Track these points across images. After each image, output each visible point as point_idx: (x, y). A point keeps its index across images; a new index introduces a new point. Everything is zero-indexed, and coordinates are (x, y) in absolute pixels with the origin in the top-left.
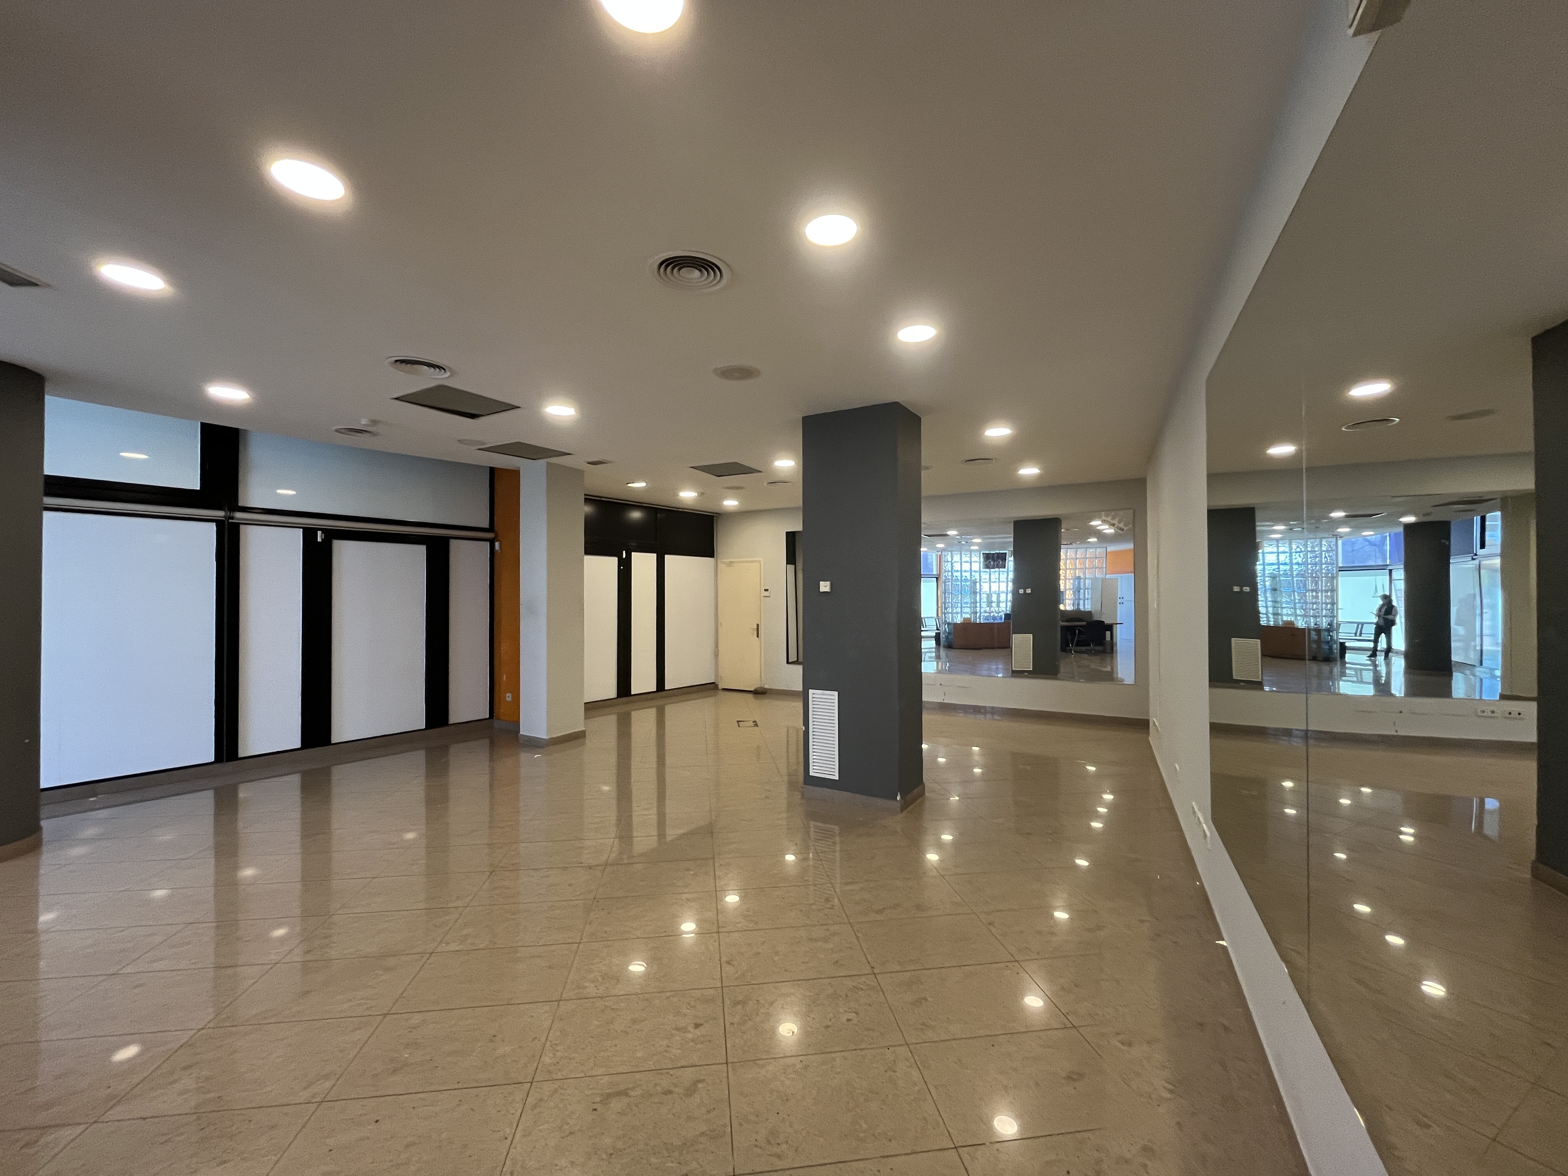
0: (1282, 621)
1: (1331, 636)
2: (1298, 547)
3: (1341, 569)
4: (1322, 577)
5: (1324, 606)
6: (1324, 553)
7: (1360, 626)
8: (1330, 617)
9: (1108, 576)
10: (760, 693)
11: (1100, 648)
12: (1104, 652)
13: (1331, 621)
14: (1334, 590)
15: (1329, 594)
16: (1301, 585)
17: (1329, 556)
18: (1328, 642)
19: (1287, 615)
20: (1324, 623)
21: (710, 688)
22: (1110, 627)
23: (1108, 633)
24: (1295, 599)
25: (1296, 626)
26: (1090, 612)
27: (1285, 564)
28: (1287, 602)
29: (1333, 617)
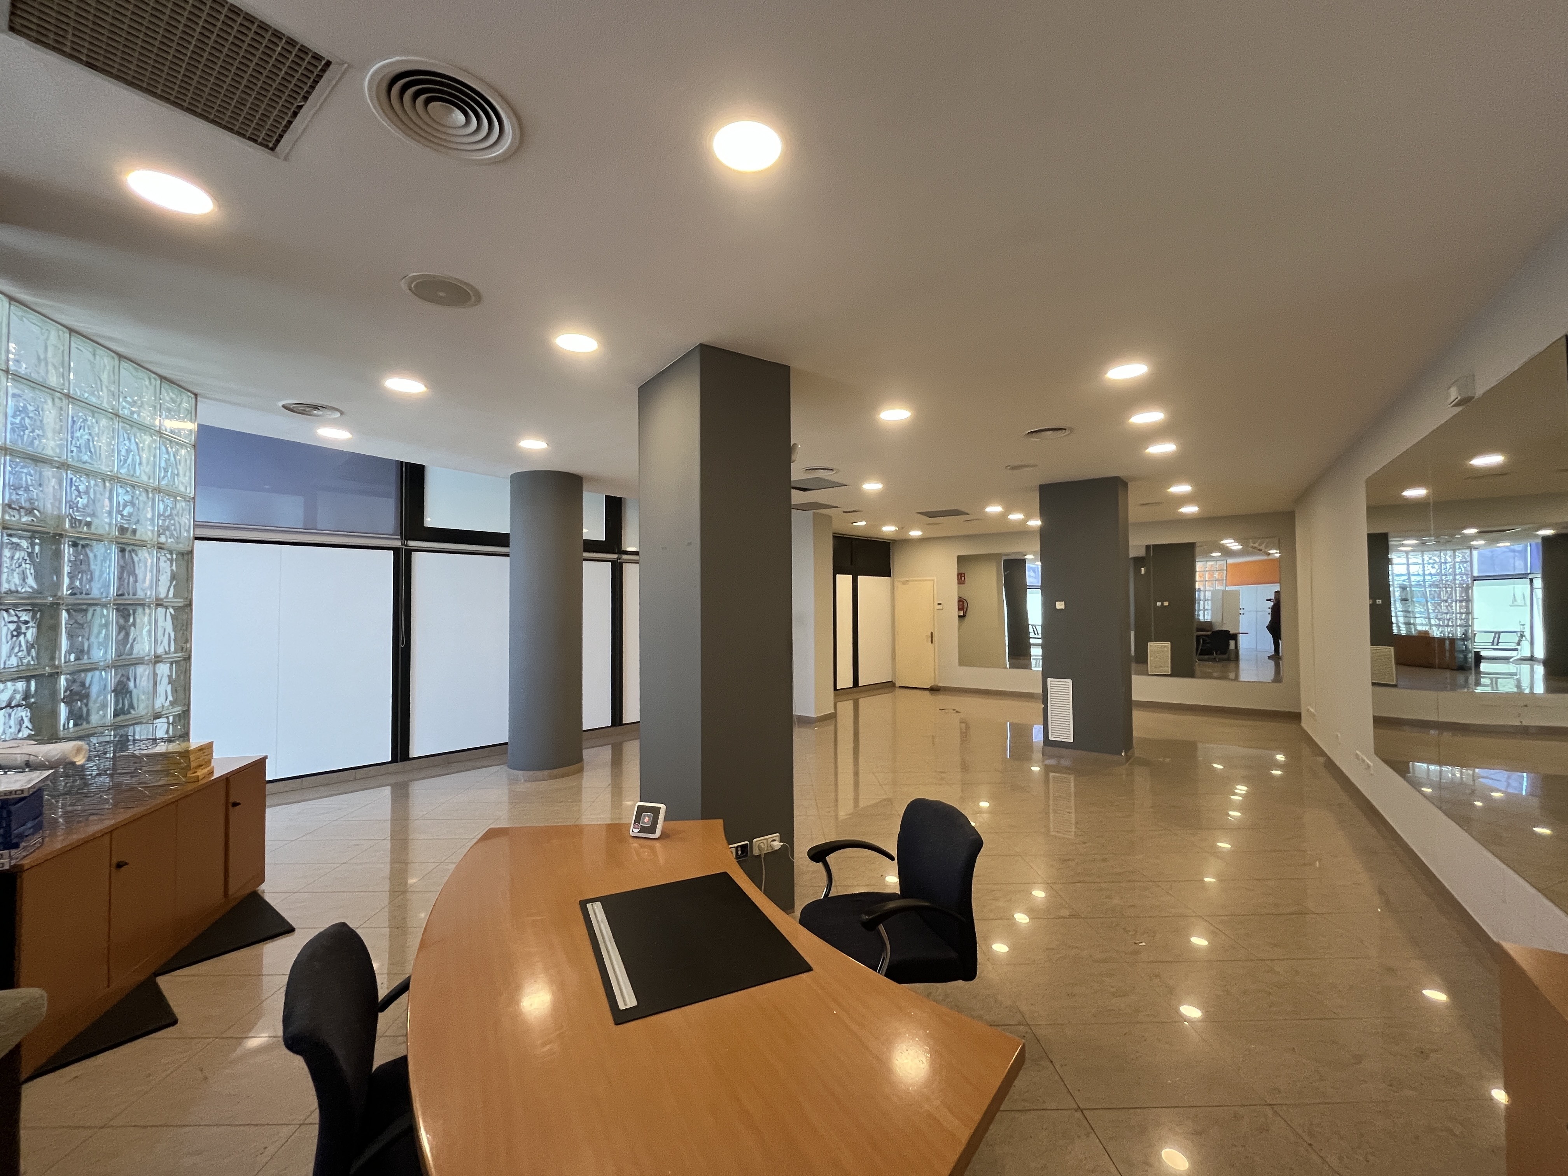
0: (1416, 630)
1: (1466, 645)
2: (1430, 559)
3: (1475, 579)
4: (1456, 587)
5: (1458, 616)
6: (1457, 564)
7: (1497, 635)
8: (1465, 626)
9: (1228, 588)
10: (934, 690)
11: (1225, 656)
12: (1228, 660)
13: (1466, 630)
14: (1468, 600)
15: (1464, 604)
16: (1436, 595)
17: (1464, 567)
18: (1463, 651)
19: (1422, 625)
20: (1459, 633)
21: (888, 686)
22: (1235, 637)
23: (1232, 643)
24: (1428, 609)
25: (1431, 635)
26: (1210, 623)
27: (1418, 575)
28: (1421, 613)
29: (1468, 626)
